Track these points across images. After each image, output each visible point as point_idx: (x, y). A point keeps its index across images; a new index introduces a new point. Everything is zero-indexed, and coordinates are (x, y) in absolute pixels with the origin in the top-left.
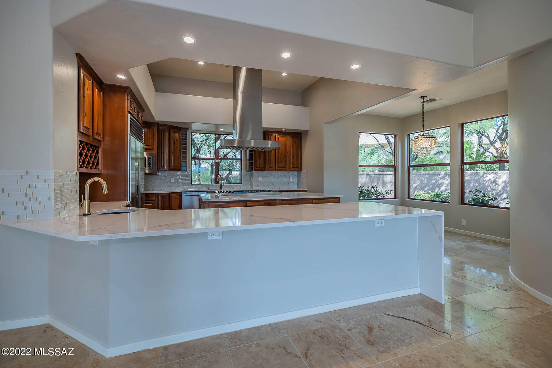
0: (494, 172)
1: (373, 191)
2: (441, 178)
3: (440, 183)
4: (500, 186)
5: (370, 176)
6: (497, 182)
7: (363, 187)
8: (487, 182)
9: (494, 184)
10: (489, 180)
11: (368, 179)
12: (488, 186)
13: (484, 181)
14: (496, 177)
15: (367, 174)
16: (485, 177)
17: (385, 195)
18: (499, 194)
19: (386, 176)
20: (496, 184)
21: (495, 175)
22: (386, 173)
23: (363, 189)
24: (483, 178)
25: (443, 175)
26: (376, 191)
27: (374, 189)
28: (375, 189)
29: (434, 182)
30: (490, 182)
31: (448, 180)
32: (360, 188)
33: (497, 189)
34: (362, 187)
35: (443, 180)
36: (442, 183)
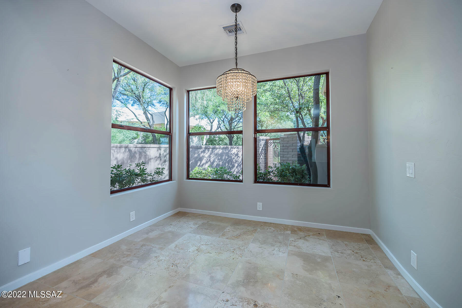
0: (236, 147)
1: (137, 171)
2: (202, 152)
3: (201, 156)
4: (240, 158)
5: (130, 151)
6: (238, 155)
7: (121, 166)
8: (233, 155)
9: (237, 157)
10: (234, 153)
11: (127, 154)
12: (234, 158)
13: (231, 154)
14: (238, 151)
15: (126, 147)
16: (232, 151)
17: (156, 176)
18: (240, 164)
19: (149, 151)
20: (238, 157)
21: (237, 149)
22: (150, 146)
23: (119, 169)
24: (230, 152)
25: (203, 149)
26: (143, 171)
27: (139, 168)
28: (141, 169)
29: (196, 155)
30: (234, 155)
31: (207, 153)
32: (114, 168)
33: (238, 161)
34: (119, 167)
35: (204, 153)
36: (202, 156)
